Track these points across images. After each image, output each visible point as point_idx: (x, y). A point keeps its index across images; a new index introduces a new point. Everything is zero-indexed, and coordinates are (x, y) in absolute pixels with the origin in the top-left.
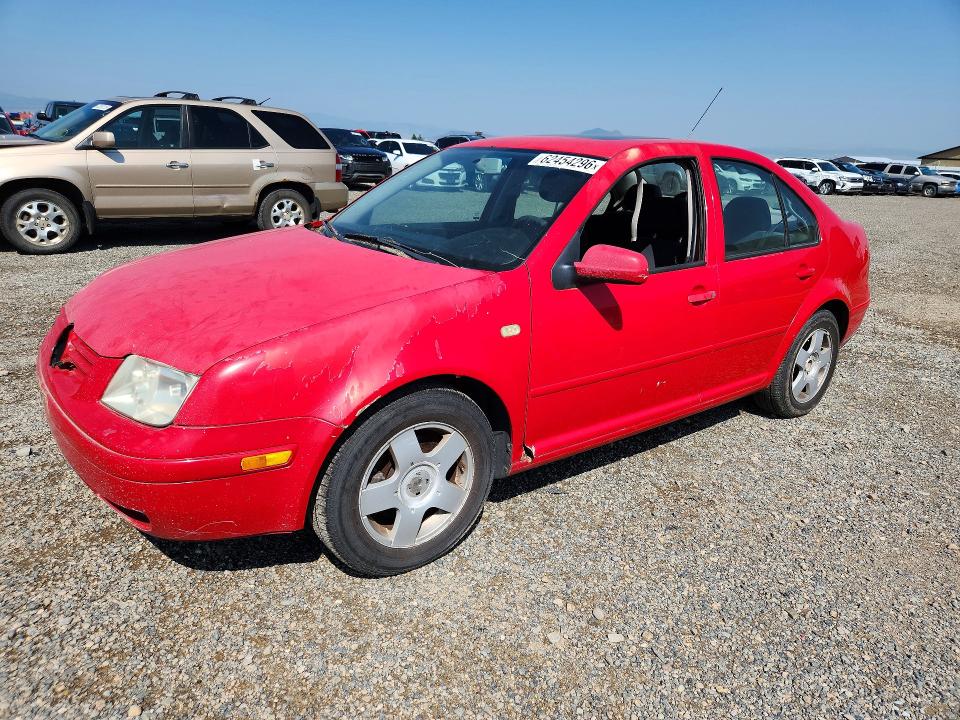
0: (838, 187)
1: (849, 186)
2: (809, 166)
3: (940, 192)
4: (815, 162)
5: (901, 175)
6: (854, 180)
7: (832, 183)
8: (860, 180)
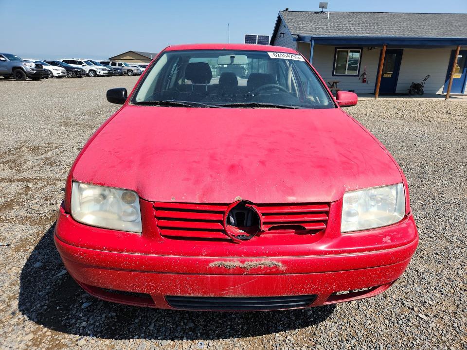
0: (98, 73)
1: (102, 72)
2: (81, 63)
3: (134, 74)
4: (83, 61)
5: (117, 67)
6: (103, 70)
7: (94, 71)
8: (105, 70)
